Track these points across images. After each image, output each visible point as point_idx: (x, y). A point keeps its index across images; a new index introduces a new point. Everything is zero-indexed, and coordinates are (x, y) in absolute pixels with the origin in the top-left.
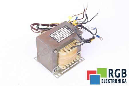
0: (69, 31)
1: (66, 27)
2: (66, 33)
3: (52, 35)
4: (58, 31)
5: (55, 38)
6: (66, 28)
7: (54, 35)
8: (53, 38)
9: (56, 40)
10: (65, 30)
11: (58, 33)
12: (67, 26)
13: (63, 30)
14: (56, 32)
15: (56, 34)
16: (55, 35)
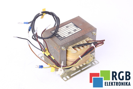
0: (58, 33)
1: (61, 38)
2: (62, 31)
3: (78, 30)
4: (71, 34)
5: (75, 27)
6: (61, 36)
7: (77, 29)
8: (78, 27)
9: (74, 24)
10: (63, 34)
11: (71, 32)
12: (59, 39)
13: (65, 35)
14: (73, 33)
15: (73, 31)
16: (75, 30)
